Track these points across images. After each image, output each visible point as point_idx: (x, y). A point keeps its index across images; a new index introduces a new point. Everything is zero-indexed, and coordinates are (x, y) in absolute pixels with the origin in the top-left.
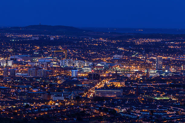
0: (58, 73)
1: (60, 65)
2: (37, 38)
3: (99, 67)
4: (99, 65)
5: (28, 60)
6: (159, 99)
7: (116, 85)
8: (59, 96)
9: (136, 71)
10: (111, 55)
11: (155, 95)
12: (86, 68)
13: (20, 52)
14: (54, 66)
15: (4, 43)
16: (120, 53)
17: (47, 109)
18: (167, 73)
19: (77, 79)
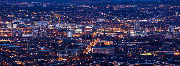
0: (55, 34)
1: (56, 27)
2: (32, 5)
3: (88, 28)
4: (88, 27)
5: (29, 24)
6: (144, 55)
7: (106, 44)
8: (64, 53)
9: (119, 32)
10: (95, 18)
11: (140, 51)
12: (78, 30)
13: (21, 17)
14: (50, 28)
15: (6, 10)
16: (102, 17)
17: (58, 64)
18: (144, 34)
19: (73, 39)
